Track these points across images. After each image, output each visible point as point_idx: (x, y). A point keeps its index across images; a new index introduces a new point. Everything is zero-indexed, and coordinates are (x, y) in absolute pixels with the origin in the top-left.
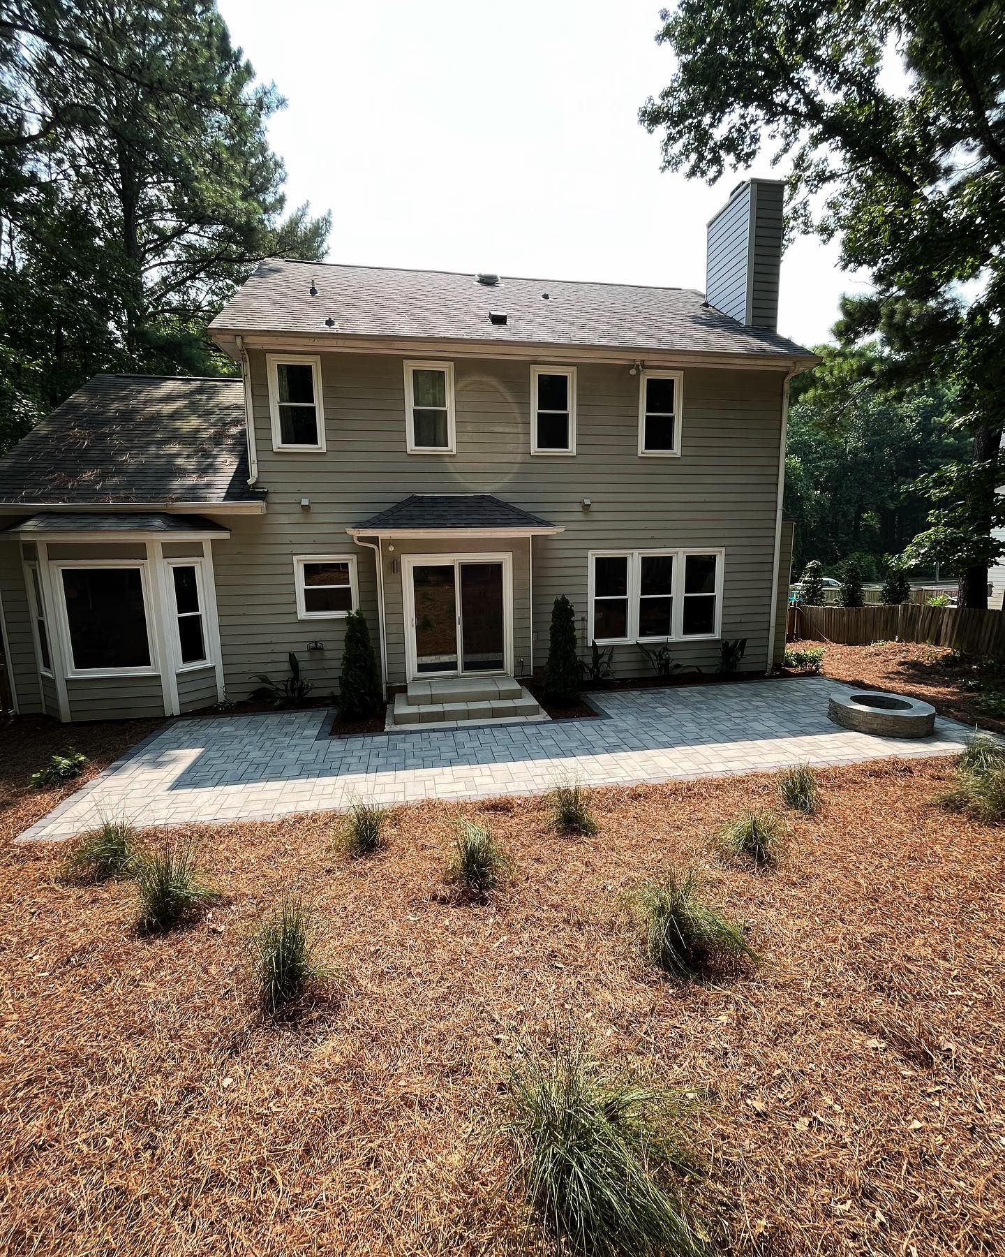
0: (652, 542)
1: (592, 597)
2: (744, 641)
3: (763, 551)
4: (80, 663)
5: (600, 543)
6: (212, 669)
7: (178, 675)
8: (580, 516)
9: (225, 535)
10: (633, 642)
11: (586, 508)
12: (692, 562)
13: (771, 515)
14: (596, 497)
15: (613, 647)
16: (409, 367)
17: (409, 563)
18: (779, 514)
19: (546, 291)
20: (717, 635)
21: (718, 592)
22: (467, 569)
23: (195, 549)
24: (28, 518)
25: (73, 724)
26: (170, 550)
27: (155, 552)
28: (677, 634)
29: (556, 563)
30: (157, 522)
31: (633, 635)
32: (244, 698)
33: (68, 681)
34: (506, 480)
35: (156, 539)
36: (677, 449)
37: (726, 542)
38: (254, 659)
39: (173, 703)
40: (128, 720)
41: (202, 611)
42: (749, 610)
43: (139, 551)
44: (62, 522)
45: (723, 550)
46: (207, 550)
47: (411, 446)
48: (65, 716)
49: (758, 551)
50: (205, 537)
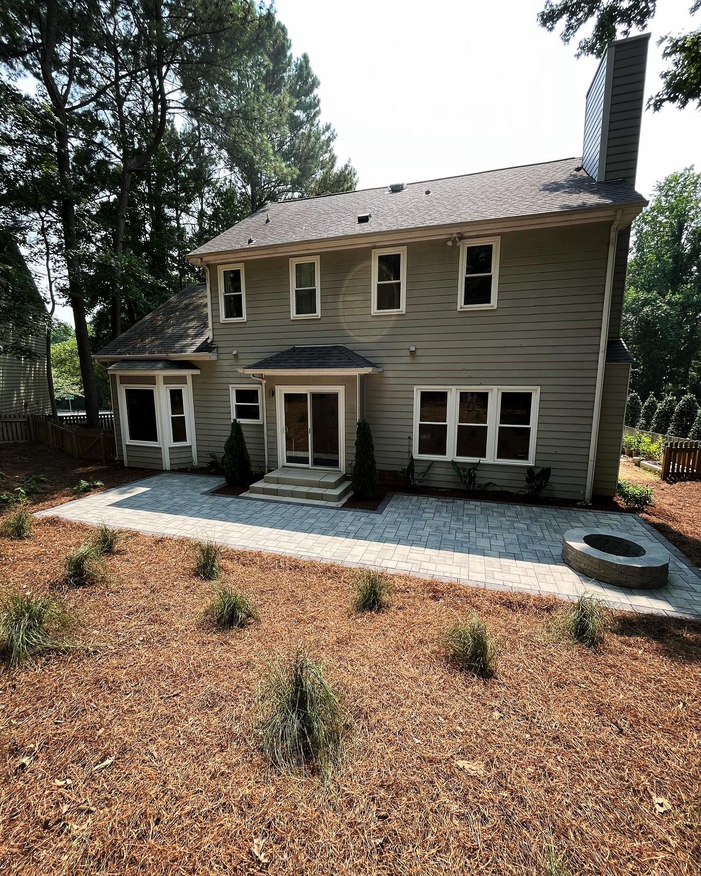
0: (469, 380)
1: (417, 422)
2: (549, 470)
3: (583, 390)
4: (133, 437)
5: (423, 380)
6: (190, 447)
7: (170, 448)
8: (408, 360)
9: (197, 372)
10: (450, 460)
11: (413, 354)
12: (507, 398)
13: (593, 358)
14: (419, 345)
15: (433, 462)
16: (293, 263)
17: (281, 391)
18: (602, 357)
19: (427, 188)
20: (530, 462)
21: (533, 424)
22: (315, 396)
23: (182, 380)
24: (111, 363)
25: (129, 468)
26: (167, 380)
27: (160, 381)
28: (491, 457)
29: (388, 395)
30: (160, 365)
31: (451, 453)
32: (205, 465)
33: (127, 446)
34: (383, 334)
35: (160, 374)
36: (494, 302)
37: (542, 382)
38: (211, 444)
39: (167, 464)
40: (146, 469)
41: (186, 414)
42: (566, 443)
43: (152, 380)
44: (125, 365)
45: (539, 388)
46: (189, 380)
47: (293, 314)
48: (126, 464)
49: (577, 390)
50: (188, 373)
